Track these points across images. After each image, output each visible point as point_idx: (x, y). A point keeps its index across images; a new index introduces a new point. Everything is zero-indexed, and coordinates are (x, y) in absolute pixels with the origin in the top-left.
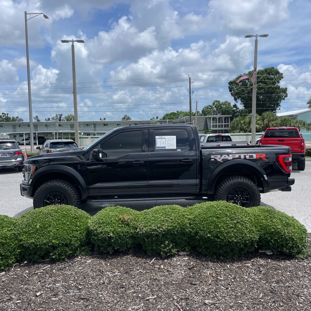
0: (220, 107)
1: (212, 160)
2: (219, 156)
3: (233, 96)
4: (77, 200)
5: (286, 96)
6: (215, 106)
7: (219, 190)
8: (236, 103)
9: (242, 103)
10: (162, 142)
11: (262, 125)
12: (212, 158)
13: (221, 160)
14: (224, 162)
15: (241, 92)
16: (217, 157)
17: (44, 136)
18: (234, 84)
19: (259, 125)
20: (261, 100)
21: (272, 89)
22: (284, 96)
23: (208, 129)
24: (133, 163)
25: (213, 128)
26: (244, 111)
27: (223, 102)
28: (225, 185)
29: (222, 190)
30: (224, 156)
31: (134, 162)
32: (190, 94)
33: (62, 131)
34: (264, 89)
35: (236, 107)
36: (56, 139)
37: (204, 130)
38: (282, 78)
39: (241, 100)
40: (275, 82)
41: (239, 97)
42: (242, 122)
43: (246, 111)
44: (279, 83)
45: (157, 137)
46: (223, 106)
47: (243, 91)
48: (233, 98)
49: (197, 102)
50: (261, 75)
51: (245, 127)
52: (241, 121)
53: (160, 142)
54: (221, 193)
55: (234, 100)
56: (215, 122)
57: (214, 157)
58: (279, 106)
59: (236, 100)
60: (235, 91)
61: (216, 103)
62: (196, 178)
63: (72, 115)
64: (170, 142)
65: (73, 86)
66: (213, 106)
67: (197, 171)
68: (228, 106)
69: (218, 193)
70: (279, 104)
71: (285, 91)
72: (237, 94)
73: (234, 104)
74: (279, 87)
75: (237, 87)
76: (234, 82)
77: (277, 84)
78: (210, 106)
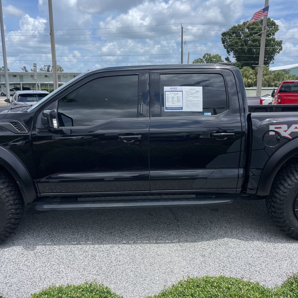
0: (211, 60)
1: (272, 133)
2: (285, 127)
3: (226, 49)
4: (14, 207)
5: (281, 49)
7: (279, 189)
8: (229, 56)
9: (234, 56)
10: (176, 99)
11: (255, 80)
12: (270, 129)
13: (289, 135)
14: (293, 139)
15: (235, 44)
16: (280, 128)
17: (29, 87)
18: (228, 35)
19: (252, 79)
20: (255, 53)
22: (278, 49)
24: (121, 138)
26: (237, 65)
27: (214, 55)
28: (292, 181)
29: (285, 190)
30: (294, 126)
31: (123, 137)
32: (182, 45)
33: (48, 82)
34: (259, 41)
35: (229, 60)
36: (39, 90)
38: (278, 30)
39: (233, 53)
40: (270, 34)
41: (232, 49)
43: (239, 65)
44: (274, 35)
45: (166, 88)
46: (213, 60)
47: (236, 43)
48: (226, 50)
49: (189, 54)
50: (256, 26)
53: (173, 98)
54: (284, 195)
57: (276, 128)
58: (273, 60)
59: (228, 52)
60: (228, 43)
61: (206, 56)
62: (239, 167)
63: (59, 66)
64: (191, 98)
65: (50, 25)
66: (204, 60)
67: (240, 153)
68: (218, 59)
69: (277, 195)
70: (272, 57)
71: (280, 44)
72: (230, 46)
73: (226, 57)
74: (274, 40)
75: (230, 38)
76: (228, 33)
77: (272, 37)
78: (201, 59)
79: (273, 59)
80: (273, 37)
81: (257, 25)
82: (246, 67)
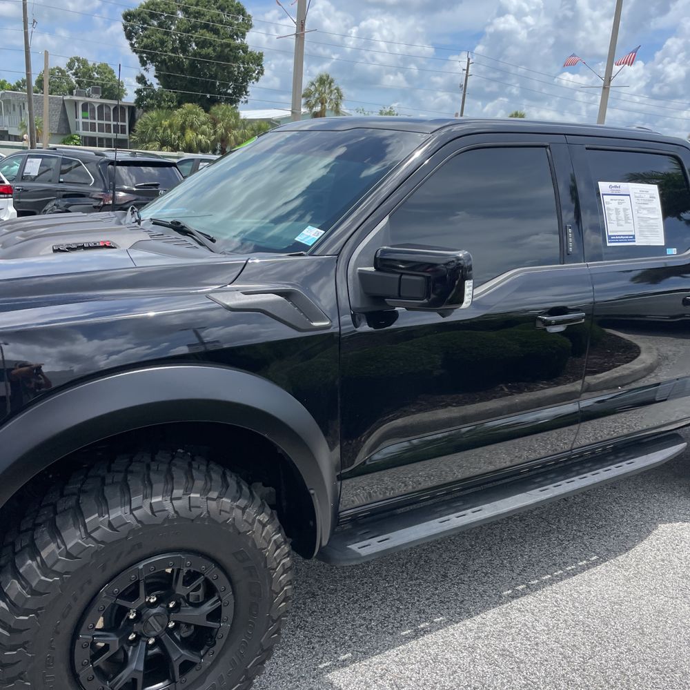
0: (89, 76)
3: (137, 53)
5: (261, 72)
6: (74, 71)
8: (145, 73)
9: (158, 75)
10: (622, 215)
11: (213, 138)
15: (158, 44)
18: (139, 20)
19: (206, 135)
21: (231, 50)
22: (256, 72)
23: (70, 132)
25: (83, 130)
27: (98, 64)
32: (26, 27)
34: (214, 45)
35: (145, 83)
37: (59, 134)
38: (251, 26)
39: (156, 66)
40: (236, 34)
41: (152, 58)
42: (165, 123)
43: (172, 97)
44: (244, 39)
45: (602, 187)
46: (96, 75)
47: (162, 43)
49: (46, 53)
51: (173, 136)
52: (163, 122)
53: (617, 211)
55: (139, 64)
56: (88, 114)
58: (246, 94)
59: (143, 63)
60: (142, 40)
61: (76, 64)
64: (645, 214)
66: (69, 73)
70: (245, 88)
71: (258, 59)
72: (145, 47)
73: (139, 75)
74: (245, 49)
75: (146, 29)
76: (139, 15)
77: (239, 40)
78: (60, 70)
79: (247, 92)
80: (242, 42)
81: (205, 7)
82: (190, 105)
